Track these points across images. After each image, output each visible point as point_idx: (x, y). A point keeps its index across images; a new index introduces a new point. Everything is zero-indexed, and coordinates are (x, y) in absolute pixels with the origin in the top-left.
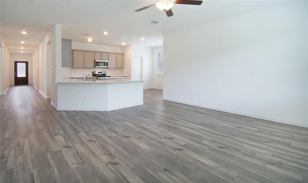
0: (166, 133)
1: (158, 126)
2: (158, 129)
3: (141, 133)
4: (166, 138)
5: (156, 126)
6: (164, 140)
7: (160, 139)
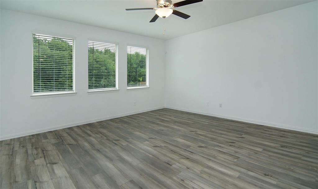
0: (160, 152)
1: (171, 165)
2: (170, 159)
3: (190, 153)
4: (161, 147)
5: (174, 166)
6: (163, 145)
7: (166, 145)
